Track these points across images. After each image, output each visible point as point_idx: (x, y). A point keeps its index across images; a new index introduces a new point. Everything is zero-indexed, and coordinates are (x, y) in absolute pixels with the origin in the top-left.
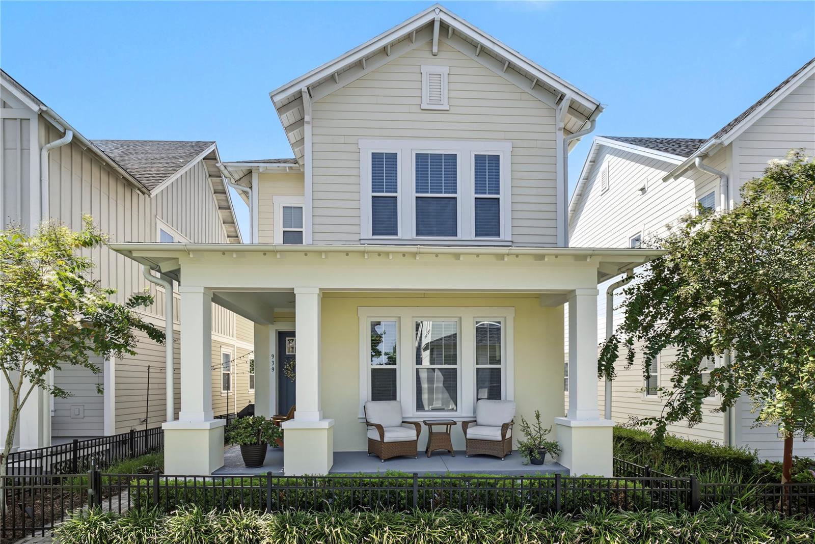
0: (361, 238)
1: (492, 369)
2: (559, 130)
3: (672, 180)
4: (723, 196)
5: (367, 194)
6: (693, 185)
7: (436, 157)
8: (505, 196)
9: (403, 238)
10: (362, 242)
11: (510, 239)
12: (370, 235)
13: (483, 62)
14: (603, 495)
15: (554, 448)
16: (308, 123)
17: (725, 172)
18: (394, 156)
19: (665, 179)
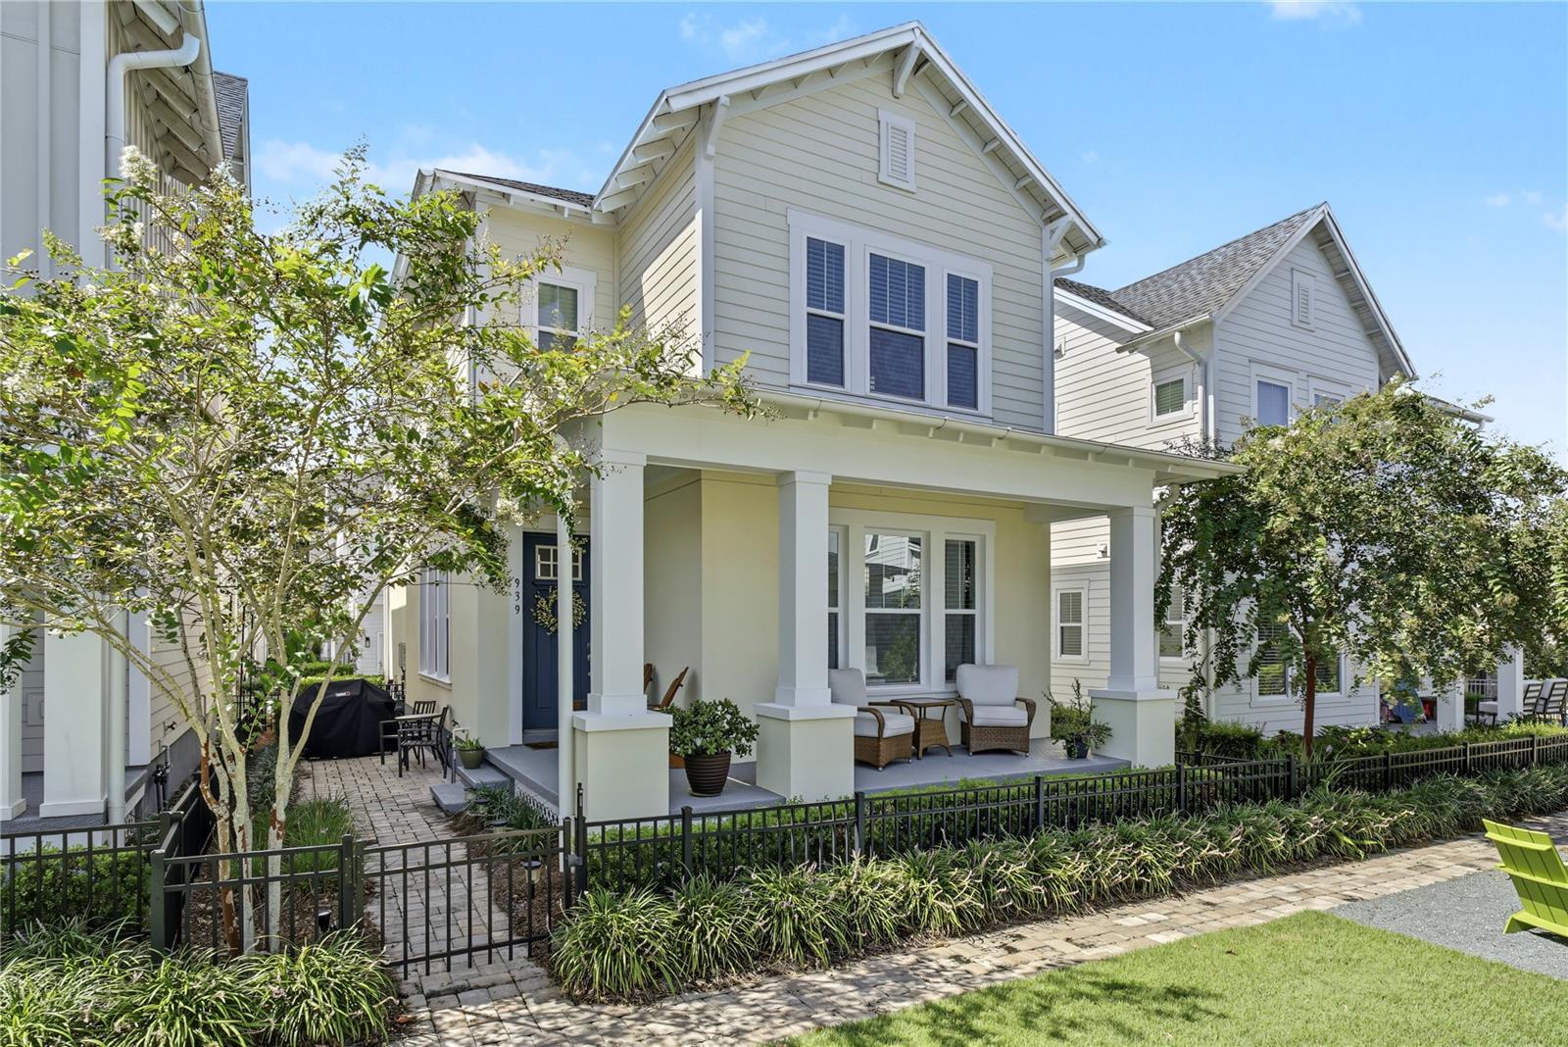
0: (792, 382)
1: (964, 616)
2: (1047, 260)
3: (1127, 353)
4: (1200, 389)
5: (800, 308)
6: (1148, 363)
7: (898, 266)
8: (984, 346)
9: (854, 393)
10: (792, 389)
11: (991, 415)
12: (804, 381)
13: (956, 128)
14: (1197, 791)
15: (1103, 732)
16: (709, 158)
17: (1203, 355)
18: (841, 249)
19: (1119, 350)
